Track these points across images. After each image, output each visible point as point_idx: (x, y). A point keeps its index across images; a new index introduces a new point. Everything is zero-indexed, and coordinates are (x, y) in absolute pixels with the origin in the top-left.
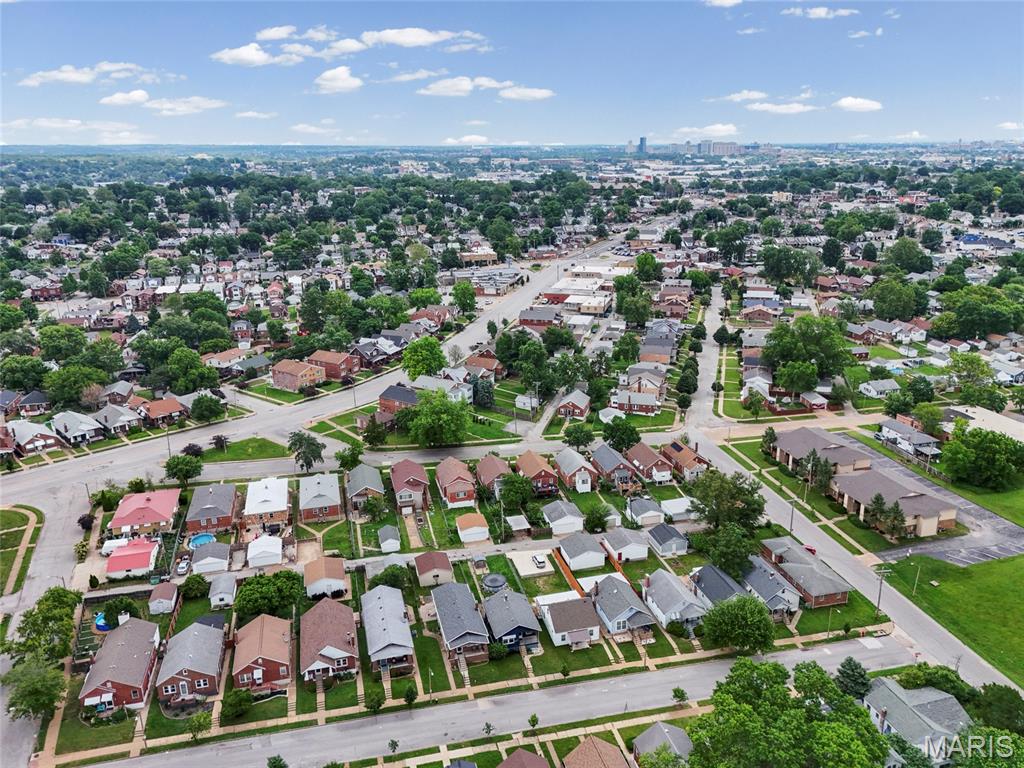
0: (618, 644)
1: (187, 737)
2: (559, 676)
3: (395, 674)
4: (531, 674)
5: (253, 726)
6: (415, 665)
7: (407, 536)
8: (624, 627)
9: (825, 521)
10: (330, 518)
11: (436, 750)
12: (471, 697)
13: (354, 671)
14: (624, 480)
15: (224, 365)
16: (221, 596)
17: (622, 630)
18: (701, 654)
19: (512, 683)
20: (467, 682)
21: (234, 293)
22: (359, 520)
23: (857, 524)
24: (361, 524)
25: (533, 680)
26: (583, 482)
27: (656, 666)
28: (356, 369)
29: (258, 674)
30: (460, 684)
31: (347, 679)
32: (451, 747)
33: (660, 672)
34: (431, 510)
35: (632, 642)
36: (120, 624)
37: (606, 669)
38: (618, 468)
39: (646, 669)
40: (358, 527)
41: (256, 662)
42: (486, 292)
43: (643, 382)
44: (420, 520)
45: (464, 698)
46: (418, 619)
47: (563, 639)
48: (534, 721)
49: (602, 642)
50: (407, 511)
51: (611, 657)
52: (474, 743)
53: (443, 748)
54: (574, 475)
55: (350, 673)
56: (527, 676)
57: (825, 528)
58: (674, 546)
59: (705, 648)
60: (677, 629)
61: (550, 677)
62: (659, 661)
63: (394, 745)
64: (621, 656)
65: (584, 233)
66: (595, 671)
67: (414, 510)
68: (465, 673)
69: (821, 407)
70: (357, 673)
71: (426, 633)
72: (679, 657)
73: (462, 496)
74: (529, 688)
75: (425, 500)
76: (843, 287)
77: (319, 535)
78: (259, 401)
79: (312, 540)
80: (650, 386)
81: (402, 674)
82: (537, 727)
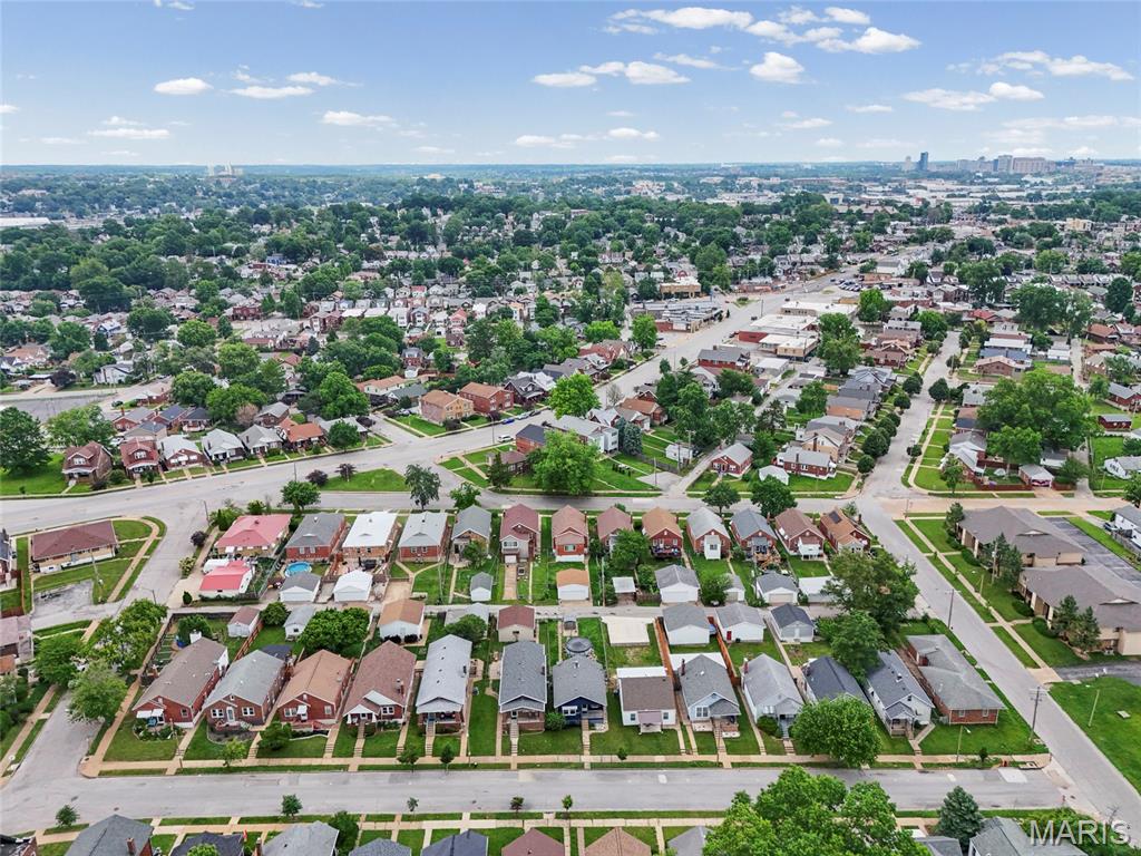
0: (695, 733)
1: (220, 763)
2: (615, 759)
3: (441, 730)
4: (587, 752)
6: (466, 724)
7: (503, 587)
8: (706, 715)
9: (1001, 622)
10: (429, 559)
11: (458, 817)
12: (514, 766)
13: (400, 721)
14: (761, 550)
15: (381, 393)
16: (296, 627)
17: (702, 718)
18: (791, 758)
19: (562, 759)
20: (515, 749)
21: (418, 319)
22: (458, 564)
23: (1043, 631)
24: (459, 569)
25: (587, 758)
26: (712, 547)
27: (732, 764)
28: (508, 404)
29: (302, 710)
30: (507, 751)
31: (391, 728)
32: (474, 817)
33: (735, 771)
34: (537, 561)
35: (712, 733)
36: (192, 641)
37: (672, 758)
38: (756, 535)
39: (719, 765)
40: (455, 571)
41: (301, 697)
42: (675, 327)
43: (820, 439)
44: (522, 571)
45: (506, 766)
46: (486, 676)
47: (633, 719)
48: (568, 803)
49: (678, 728)
50: (511, 559)
51: (682, 746)
52: (499, 816)
53: (466, 816)
54: (703, 538)
55: (396, 723)
56: (581, 753)
57: (1000, 631)
58: (797, 631)
59: (798, 752)
60: (769, 725)
61: (607, 759)
62: (737, 758)
63: (413, 803)
64: (694, 746)
65: (812, 264)
66: (659, 759)
67: (518, 559)
68: (515, 741)
69: (1044, 484)
70: (404, 724)
71: (489, 691)
72: (763, 757)
73: (571, 549)
74: (580, 766)
75: (531, 550)
76: (1125, 338)
77: (412, 576)
78: (403, 431)
79: (404, 580)
80: (827, 444)
81: (447, 731)
82: (570, 810)
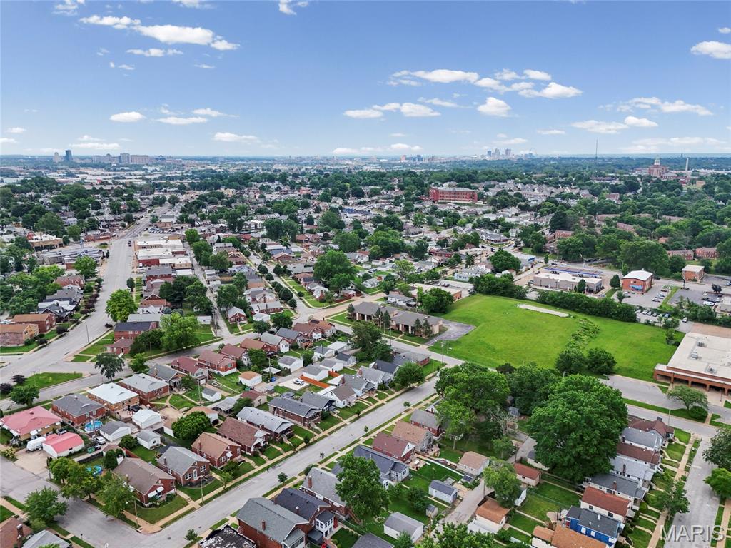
0: (365, 399)
1: (221, 489)
2: (356, 416)
3: (288, 437)
4: (342, 420)
5: (243, 477)
9: (396, 338)
10: (164, 395)
11: (337, 452)
12: (328, 434)
14: (303, 341)
18: (396, 394)
19: (338, 425)
20: (320, 430)
22: (181, 392)
23: (410, 335)
25: (346, 421)
26: (285, 346)
27: (385, 402)
29: (229, 455)
30: (318, 432)
31: (266, 447)
32: (340, 451)
33: (389, 404)
35: (369, 397)
36: (119, 463)
37: (369, 409)
38: (298, 336)
39: (383, 404)
40: (183, 395)
41: (227, 449)
44: (214, 385)
45: (325, 436)
47: (344, 403)
48: (366, 429)
49: (358, 401)
50: (203, 382)
51: (366, 404)
52: (348, 446)
55: (266, 444)
57: (398, 340)
58: (351, 361)
59: (397, 391)
60: (382, 387)
61: (353, 418)
62: (385, 400)
63: (322, 454)
64: (370, 403)
66: (365, 411)
67: (206, 380)
68: (317, 428)
69: (353, 295)
70: (269, 443)
73: (230, 367)
74: (347, 424)
75: (209, 374)
77: (167, 404)
79: (166, 407)
81: (291, 436)
82: (368, 431)
